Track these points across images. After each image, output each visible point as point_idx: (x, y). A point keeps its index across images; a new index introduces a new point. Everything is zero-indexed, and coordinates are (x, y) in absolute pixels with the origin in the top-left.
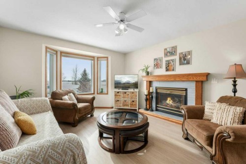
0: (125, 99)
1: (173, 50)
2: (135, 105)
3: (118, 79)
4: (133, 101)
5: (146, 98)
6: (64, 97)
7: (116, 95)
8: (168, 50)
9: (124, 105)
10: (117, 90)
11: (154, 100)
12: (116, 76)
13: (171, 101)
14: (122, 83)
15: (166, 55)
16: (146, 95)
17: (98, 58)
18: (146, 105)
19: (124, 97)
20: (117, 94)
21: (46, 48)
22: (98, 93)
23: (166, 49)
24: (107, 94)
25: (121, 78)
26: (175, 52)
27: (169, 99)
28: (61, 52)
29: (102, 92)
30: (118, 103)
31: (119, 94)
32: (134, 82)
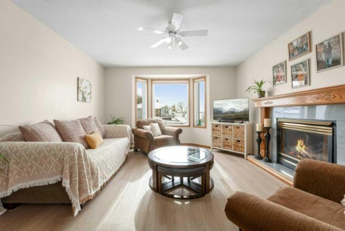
0: (227, 137)
1: (305, 42)
2: (242, 147)
3: (218, 107)
4: (239, 141)
5: (259, 137)
6: (144, 127)
7: (213, 130)
8: (295, 44)
9: (225, 146)
10: (216, 122)
11: (274, 142)
12: (215, 102)
13: (304, 147)
14: (224, 112)
15: (292, 55)
16: (259, 133)
17: (194, 80)
18: (259, 150)
19: (224, 134)
20: (216, 128)
21: (136, 78)
22: (194, 126)
23: (291, 44)
24: (205, 127)
25: (222, 104)
26: (307, 45)
27: (300, 142)
28: (152, 80)
29: (199, 124)
30: (217, 141)
31: (218, 128)
32: (242, 110)
